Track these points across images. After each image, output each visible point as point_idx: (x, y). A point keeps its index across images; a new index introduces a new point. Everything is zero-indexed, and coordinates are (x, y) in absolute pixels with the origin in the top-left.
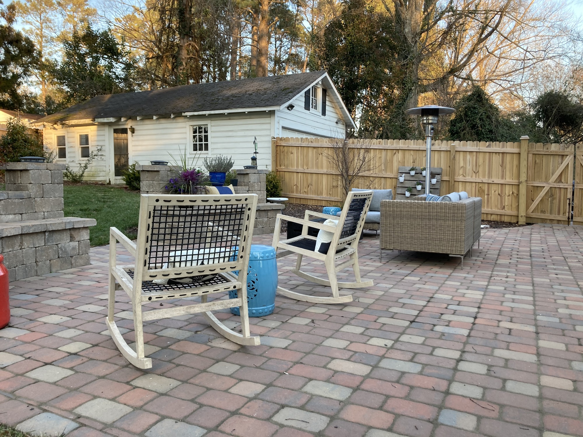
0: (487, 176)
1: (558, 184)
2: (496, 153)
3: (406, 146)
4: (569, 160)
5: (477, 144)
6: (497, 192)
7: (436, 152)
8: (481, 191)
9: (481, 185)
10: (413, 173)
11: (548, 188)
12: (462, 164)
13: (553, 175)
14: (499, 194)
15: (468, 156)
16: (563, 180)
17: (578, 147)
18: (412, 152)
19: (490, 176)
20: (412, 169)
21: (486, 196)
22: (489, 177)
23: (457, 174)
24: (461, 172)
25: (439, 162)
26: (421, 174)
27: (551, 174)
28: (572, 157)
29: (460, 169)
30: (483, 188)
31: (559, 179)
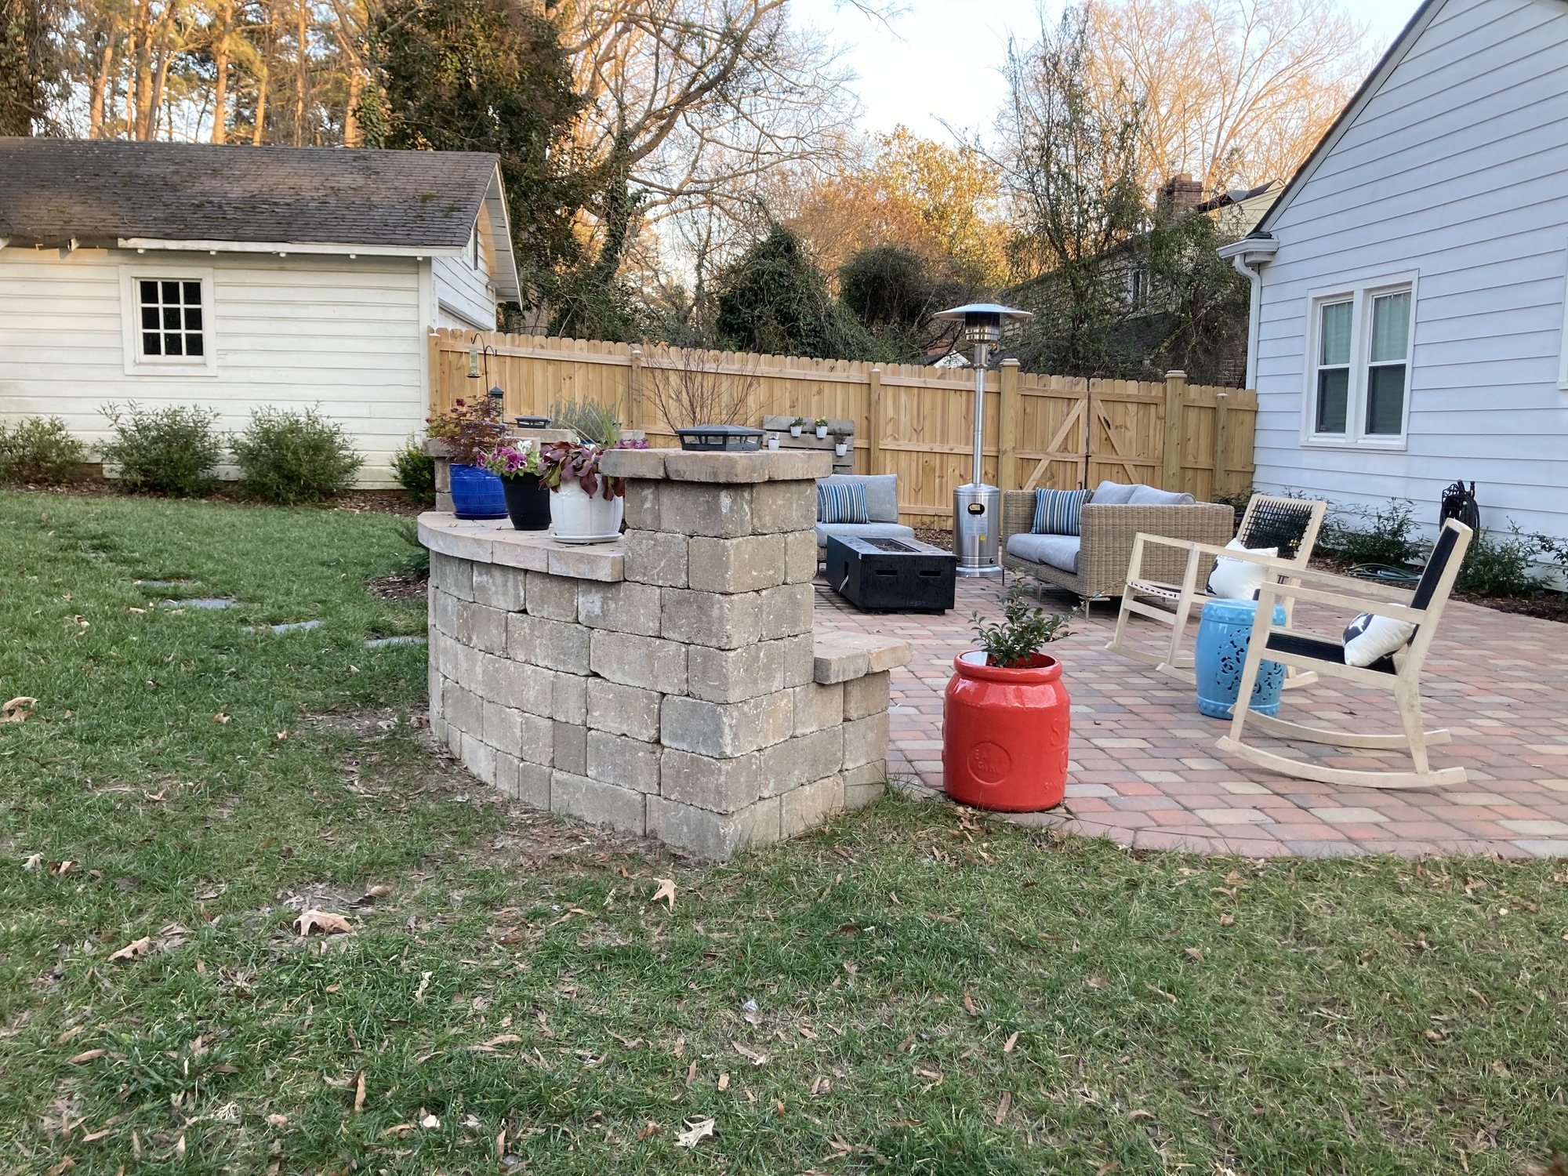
0: (938, 439)
1: (1063, 454)
2: (956, 390)
3: (777, 369)
4: (1080, 408)
5: (920, 370)
6: (957, 472)
7: (839, 385)
8: (927, 469)
9: (927, 457)
10: (797, 431)
11: (1048, 462)
12: (891, 413)
13: (1053, 437)
14: (961, 476)
15: (903, 397)
16: (1070, 448)
17: (1094, 384)
18: (788, 384)
19: (944, 439)
20: (798, 423)
21: (937, 481)
22: (942, 442)
23: (881, 434)
24: (889, 430)
25: (845, 409)
26: (814, 433)
27: (1050, 437)
28: (1085, 401)
29: (887, 424)
30: (932, 464)
31: (1064, 448)
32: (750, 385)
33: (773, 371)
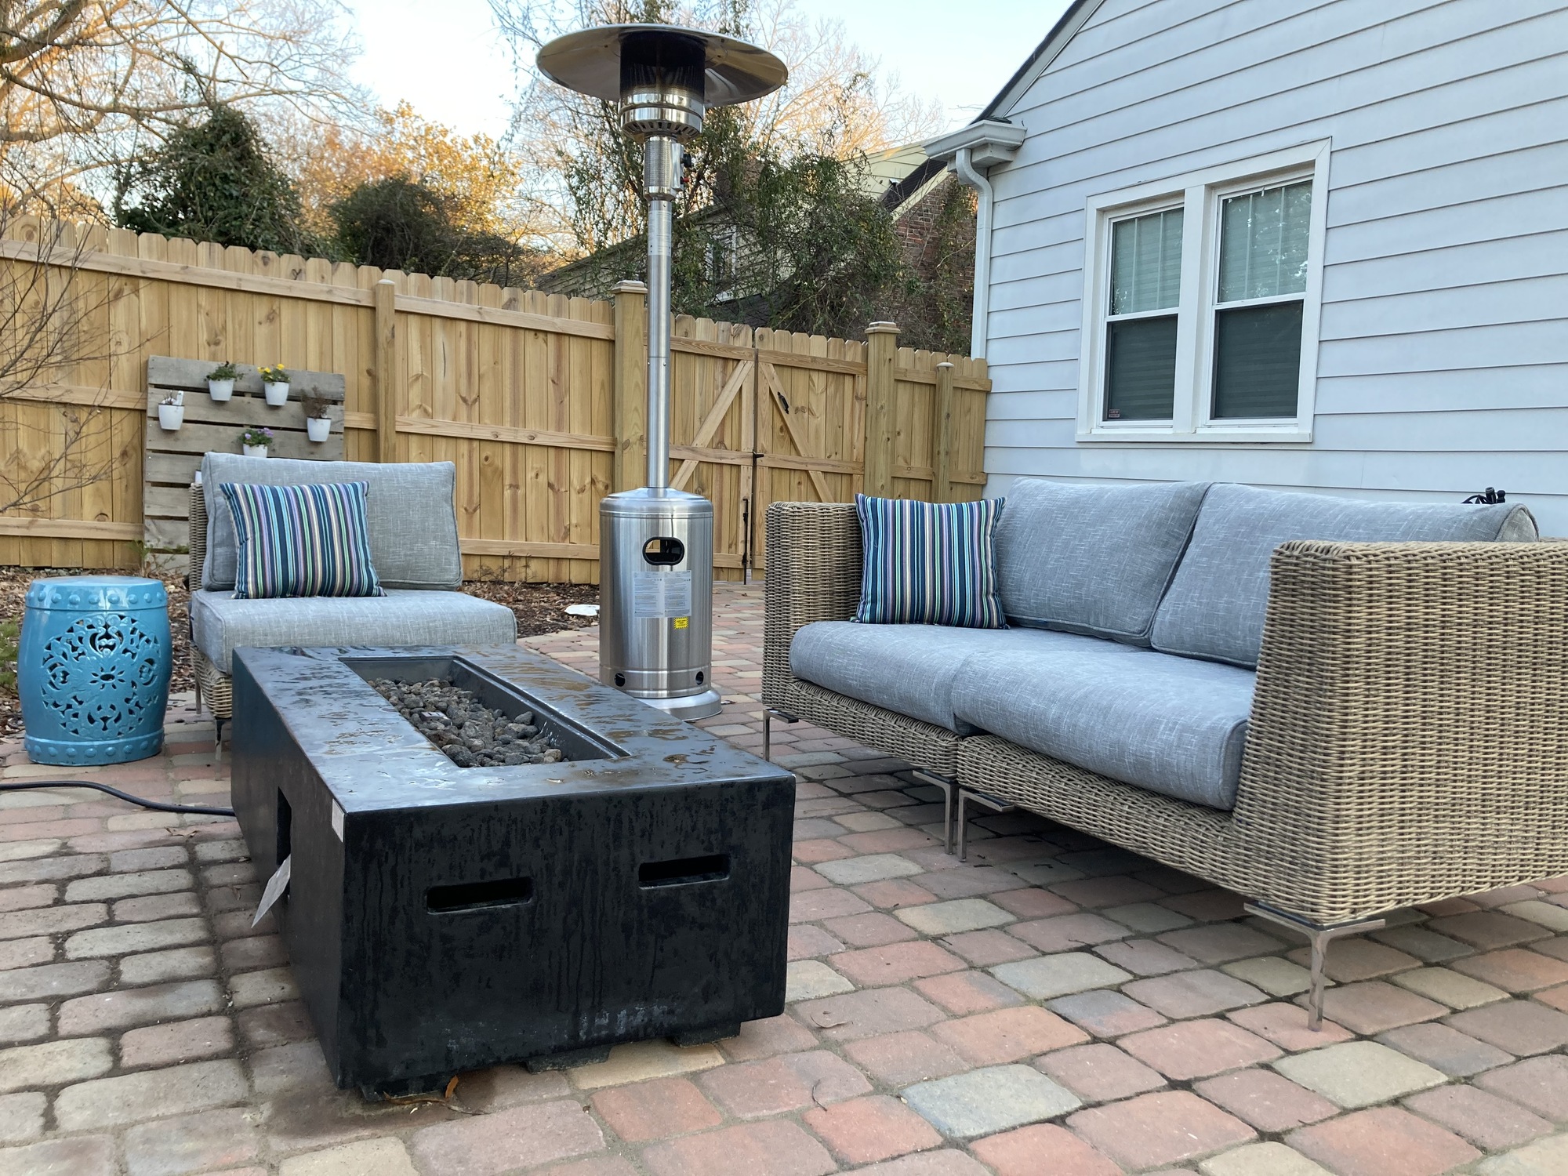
0: (507, 418)
1: (718, 452)
2: (536, 331)
3: (177, 266)
4: (742, 374)
5: (469, 288)
6: (542, 478)
7: (312, 307)
8: (489, 471)
9: (488, 450)
10: (222, 390)
11: (694, 464)
12: (416, 365)
13: (702, 424)
14: (550, 485)
15: (440, 337)
16: (727, 442)
17: (761, 337)
18: (203, 296)
19: (519, 418)
20: (224, 373)
21: (508, 493)
22: (515, 423)
23: (399, 406)
24: (415, 395)
25: (326, 353)
26: (261, 395)
27: (697, 424)
28: (750, 364)
29: (409, 386)
30: (498, 462)
31: (719, 442)
32: (118, 295)
33: (169, 269)
